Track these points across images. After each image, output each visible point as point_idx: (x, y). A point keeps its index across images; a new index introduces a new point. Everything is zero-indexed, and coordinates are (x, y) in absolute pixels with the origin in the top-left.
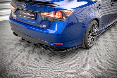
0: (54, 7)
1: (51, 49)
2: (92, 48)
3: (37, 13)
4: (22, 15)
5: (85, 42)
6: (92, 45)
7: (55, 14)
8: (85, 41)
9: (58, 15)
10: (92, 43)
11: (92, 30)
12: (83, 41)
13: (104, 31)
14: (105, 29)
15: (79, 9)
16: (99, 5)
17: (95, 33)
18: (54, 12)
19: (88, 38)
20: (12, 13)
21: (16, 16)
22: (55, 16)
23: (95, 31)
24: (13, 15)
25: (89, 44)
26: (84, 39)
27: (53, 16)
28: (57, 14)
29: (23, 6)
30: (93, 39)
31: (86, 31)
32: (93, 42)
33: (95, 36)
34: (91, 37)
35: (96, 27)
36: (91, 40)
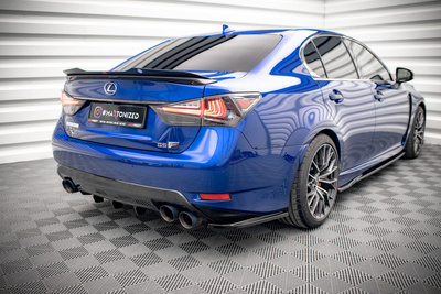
0: (202, 87)
1: (193, 219)
2: (325, 226)
3: (148, 108)
4: (99, 119)
5: (298, 201)
6: (322, 216)
7: (206, 107)
8: (298, 196)
9: (216, 109)
10: (323, 211)
11: (319, 167)
12: (294, 197)
13: (358, 179)
14: (364, 174)
15: (282, 95)
16: (336, 91)
17: (329, 177)
18: (202, 100)
19: (309, 190)
20: (67, 117)
21: (77, 126)
22: (206, 113)
23: (330, 170)
24: (68, 124)
25: (312, 213)
26: (294, 191)
27: (198, 112)
28: (212, 104)
29: (107, 91)
30: (325, 196)
31: (300, 166)
32: (327, 210)
33: (332, 188)
34: (318, 191)
35: (331, 159)
36: (318, 198)
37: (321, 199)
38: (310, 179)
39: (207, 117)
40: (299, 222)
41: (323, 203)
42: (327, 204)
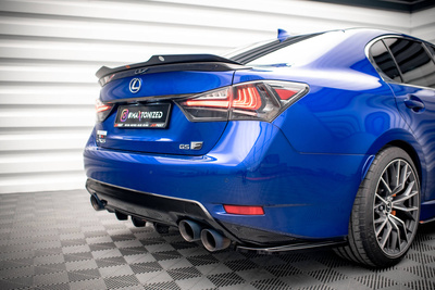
0: (232, 73)
2: (401, 266)
3: (172, 104)
4: (125, 123)
5: (362, 228)
6: (397, 253)
7: (236, 97)
8: (361, 221)
10: (398, 246)
11: (392, 188)
12: (356, 223)
17: (406, 203)
19: (377, 216)
21: (106, 133)
22: (235, 103)
23: (407, 195)
24: (98, 132)
25: (382, 246)
27: (226, 104)
28: (242, 93)
29: (132, 89)
30: (401, 227)
32: (404, 246)
33: (411, 219)
34: (389, 219)
35: (409, 181)
36: (390, 228)
37: (394, 229)
38: (378, 201)
39: (236, 108)
40: (364, 256)
41: (397, 235)
42: (403, 237)
